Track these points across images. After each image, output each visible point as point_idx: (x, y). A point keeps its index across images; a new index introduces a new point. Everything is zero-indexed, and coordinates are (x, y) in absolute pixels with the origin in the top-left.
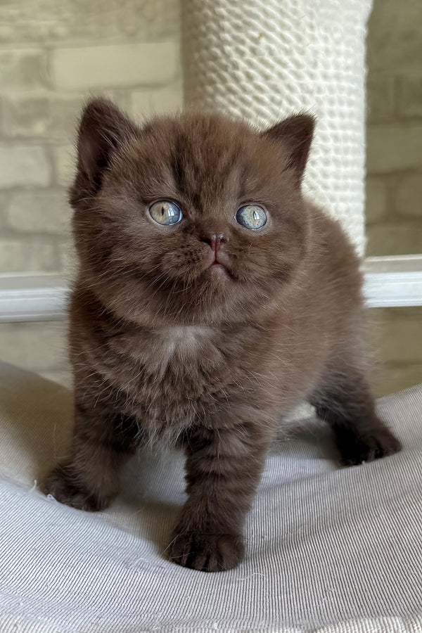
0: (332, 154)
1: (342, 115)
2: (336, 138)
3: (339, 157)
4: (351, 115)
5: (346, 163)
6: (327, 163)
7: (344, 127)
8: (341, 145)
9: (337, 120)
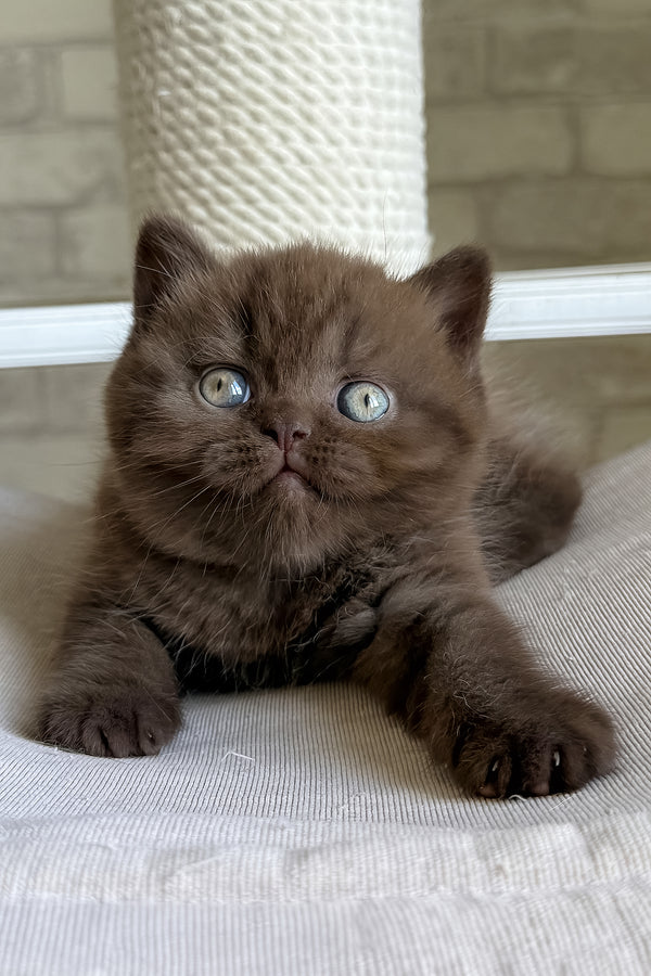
0: (366, 86)
1: (380, 21)
2: (372, 59)
3: (378, 91)
4: (396, 22)
5: (391, 104)
6: (357, 100)
7: (383, 41)
8: (380, 71)
9: (371, 29)
